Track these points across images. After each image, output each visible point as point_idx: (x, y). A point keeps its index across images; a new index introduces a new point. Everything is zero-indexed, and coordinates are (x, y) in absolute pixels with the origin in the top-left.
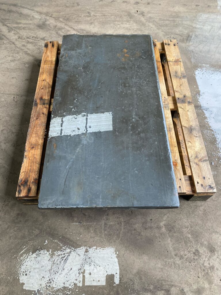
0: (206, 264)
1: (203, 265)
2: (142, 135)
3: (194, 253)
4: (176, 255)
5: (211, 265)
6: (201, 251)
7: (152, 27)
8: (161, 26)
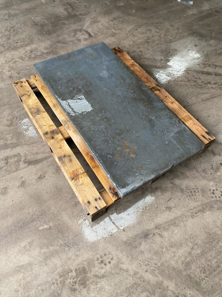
0: (13, 71)
2: (71, 89)
3: (20, 73)
5: (10, 72)
6: (16, 75)
7: (147, 273)
8: (135, 284)
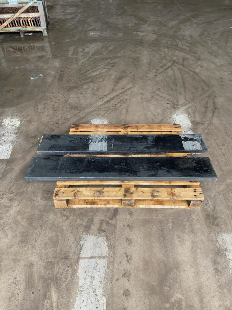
0: (5, 196)
1: (6, 195)
3: (12, 191)
4: (14, 183)
5: (4, 198)
6: (12, 195)
7: (220, 187)
8: (223, 195)
